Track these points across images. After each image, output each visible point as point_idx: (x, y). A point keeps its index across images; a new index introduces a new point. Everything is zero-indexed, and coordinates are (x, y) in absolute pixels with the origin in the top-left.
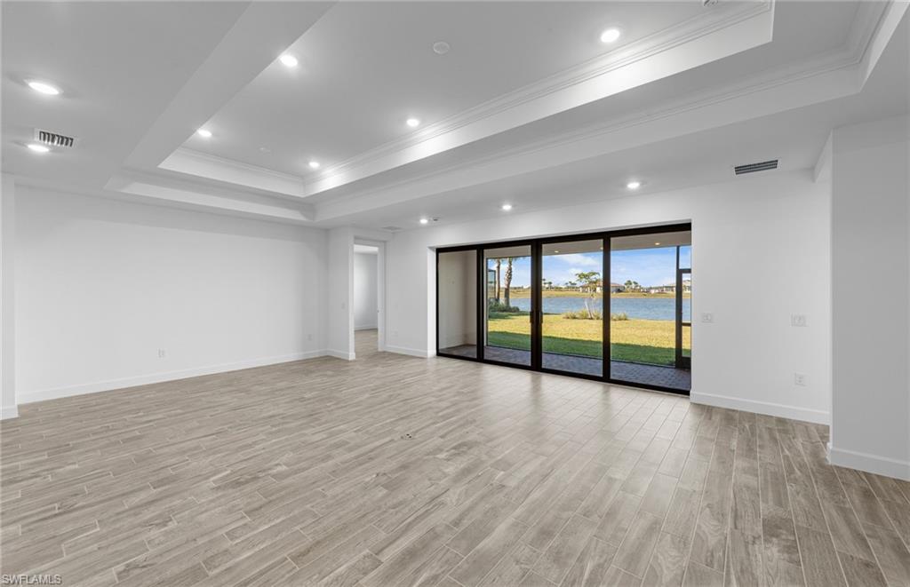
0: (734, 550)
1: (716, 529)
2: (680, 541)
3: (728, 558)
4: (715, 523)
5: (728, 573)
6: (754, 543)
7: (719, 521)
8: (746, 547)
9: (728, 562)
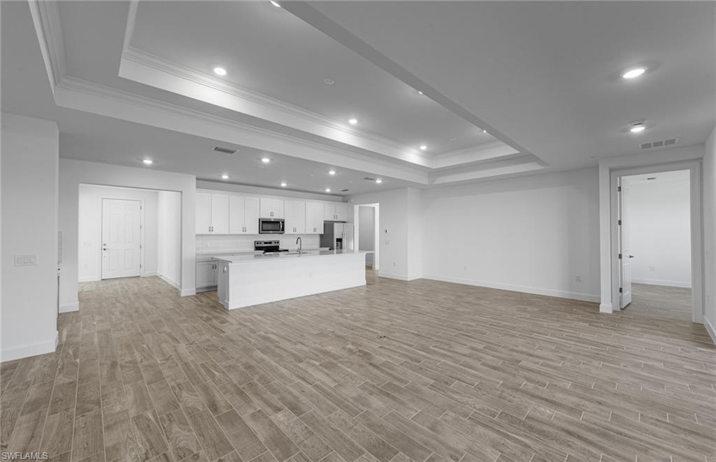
0: (159, 435)
1: (178, 440)
2: (193, 412)
3: (160, 427)
4: (181, 445)
5: (156, 419)
6: (146, 454)
7: (181, 449)
8: (151, 445)
9: (159, 424)
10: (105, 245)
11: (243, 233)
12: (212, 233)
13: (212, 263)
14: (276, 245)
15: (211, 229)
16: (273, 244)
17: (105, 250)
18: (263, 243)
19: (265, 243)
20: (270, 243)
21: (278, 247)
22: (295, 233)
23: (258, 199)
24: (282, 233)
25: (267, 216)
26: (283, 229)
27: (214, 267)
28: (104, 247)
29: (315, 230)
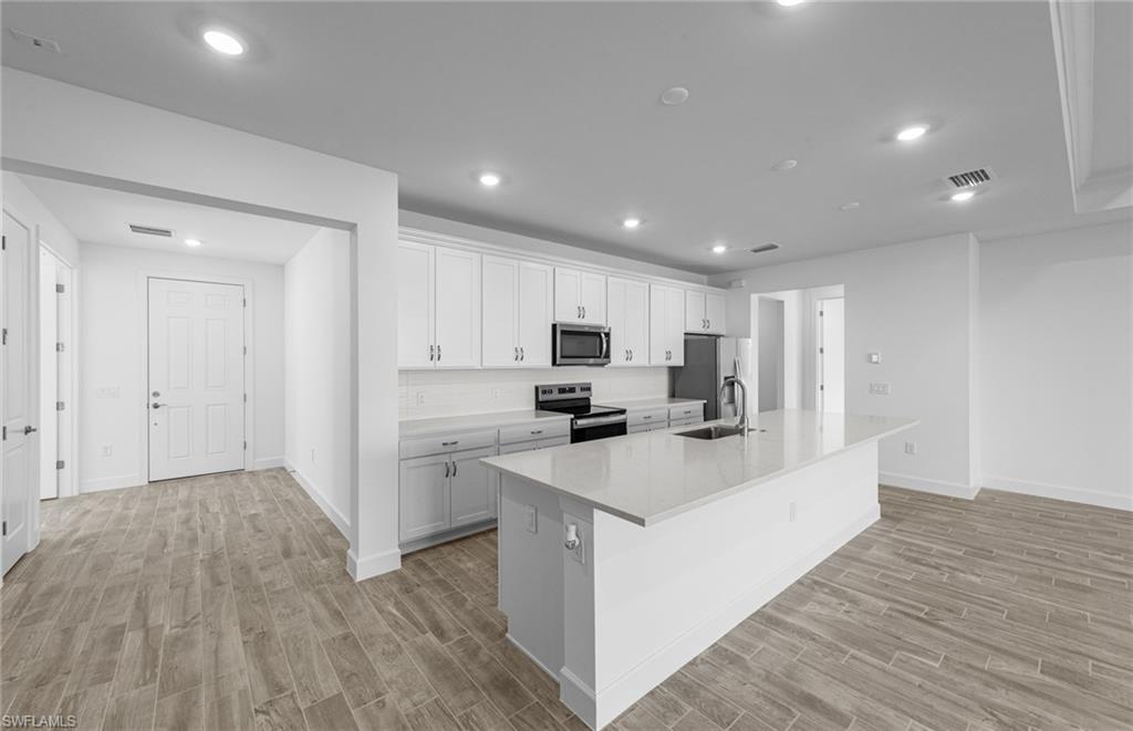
10: (156, 394)
11: (515, 364)
12: (440, 364)
13: (445, 459)
14: (584, 394)
15: (435, 353)
16: (578, 394)
17: (156, 406)
18: (556, 391)
19: (562, 390)
20: (572, 390)
21: (588, 399)
22: (629, 363)
23: (550, 269)
24: (602, 365)
25: (569, 318)
26: (607, 356)
27: (451, 471)
28: (153, 400)
29: (669, 356)
